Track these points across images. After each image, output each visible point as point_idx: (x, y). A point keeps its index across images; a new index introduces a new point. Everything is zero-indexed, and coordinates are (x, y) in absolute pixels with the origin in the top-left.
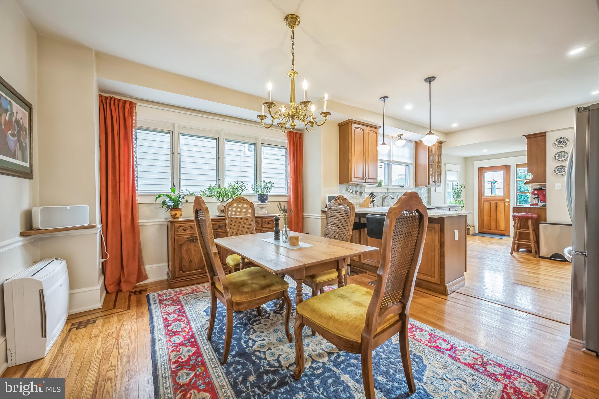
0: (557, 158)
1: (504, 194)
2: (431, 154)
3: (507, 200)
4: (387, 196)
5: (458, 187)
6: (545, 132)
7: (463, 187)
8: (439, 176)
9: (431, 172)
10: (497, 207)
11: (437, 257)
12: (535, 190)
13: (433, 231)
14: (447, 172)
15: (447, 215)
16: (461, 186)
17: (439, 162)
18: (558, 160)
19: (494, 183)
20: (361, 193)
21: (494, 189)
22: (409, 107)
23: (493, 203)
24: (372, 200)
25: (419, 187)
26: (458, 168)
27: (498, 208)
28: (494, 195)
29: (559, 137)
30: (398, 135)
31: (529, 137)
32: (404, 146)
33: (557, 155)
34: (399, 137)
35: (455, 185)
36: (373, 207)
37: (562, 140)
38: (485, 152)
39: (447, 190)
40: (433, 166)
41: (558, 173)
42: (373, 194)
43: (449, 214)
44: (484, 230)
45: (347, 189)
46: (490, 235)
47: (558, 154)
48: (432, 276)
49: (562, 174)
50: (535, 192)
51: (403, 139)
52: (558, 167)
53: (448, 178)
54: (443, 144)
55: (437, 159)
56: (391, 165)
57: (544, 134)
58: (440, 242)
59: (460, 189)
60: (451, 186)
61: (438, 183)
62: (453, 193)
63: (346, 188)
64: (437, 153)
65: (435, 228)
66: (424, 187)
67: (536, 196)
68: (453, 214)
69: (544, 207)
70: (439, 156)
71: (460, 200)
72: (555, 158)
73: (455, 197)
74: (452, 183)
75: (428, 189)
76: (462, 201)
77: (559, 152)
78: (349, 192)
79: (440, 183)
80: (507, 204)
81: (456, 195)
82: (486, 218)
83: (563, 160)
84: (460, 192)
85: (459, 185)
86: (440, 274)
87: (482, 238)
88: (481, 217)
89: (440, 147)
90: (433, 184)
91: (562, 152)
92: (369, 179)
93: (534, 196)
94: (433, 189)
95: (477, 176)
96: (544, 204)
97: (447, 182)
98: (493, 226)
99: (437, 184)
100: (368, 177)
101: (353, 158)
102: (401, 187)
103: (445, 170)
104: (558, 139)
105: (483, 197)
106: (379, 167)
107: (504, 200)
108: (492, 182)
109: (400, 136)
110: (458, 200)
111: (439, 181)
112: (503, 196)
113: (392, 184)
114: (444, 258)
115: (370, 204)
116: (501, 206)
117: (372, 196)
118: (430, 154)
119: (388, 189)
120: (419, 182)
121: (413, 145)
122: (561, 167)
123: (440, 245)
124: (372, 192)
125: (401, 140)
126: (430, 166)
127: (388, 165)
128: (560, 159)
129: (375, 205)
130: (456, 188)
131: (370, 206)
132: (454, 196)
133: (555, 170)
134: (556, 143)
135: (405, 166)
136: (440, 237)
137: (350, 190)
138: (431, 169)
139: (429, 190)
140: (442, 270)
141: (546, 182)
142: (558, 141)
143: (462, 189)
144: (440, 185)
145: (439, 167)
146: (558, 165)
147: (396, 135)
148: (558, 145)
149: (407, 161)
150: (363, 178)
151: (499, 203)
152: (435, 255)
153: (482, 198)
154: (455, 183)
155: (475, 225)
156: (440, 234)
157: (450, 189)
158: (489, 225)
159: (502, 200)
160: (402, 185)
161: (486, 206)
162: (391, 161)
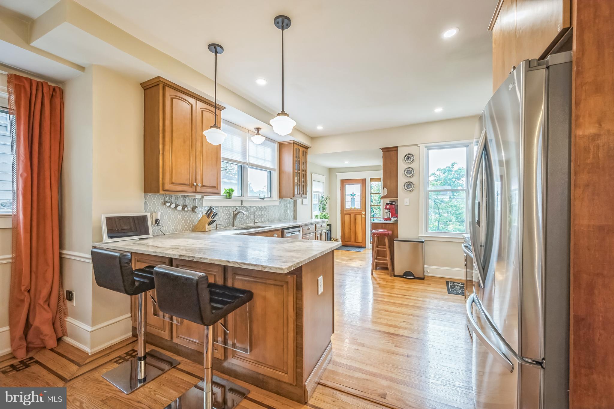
0: (406, 174)
1: (361, 207)
2: (297, 159)
3: (364, 213)
4: (239, 212)
5: (323, 199)
6: (397, 147)
7: (328, 199)
8: (305, 187)
9: (296, 181)
10: (355, 219)
11: (292, 335)
12: (387, 204)
13: (285, 287)
14: (314, 183)
15: (305, 260)
16: (326, 198)
17: (305, 171)
18: (407, 176)
19: (353, 196)
20: (194, 209)
21: (353, 201)
22: (261, 82)
23: (352, 215)
24: (210, 219)
25: (284, 199)
26: (323, 178)
27: (357, 221)
28: (353, 208)
29: (407, 153)
30: (255, 128)
31: (386, 150)
32: (262, 144)
33: (406, 171)
34: (256, 132)
35: (321, 197)
36: (216, 229)
37: (410, 156)
38: (347, 163)
39: (314, 202)
40: (298, 175)
41: (407, 189)
42: (212, 211)
43: (309, 258)
44: (345, 243)
45: (165, 203)
46: (351, 248)
47: (407, 169)
48: (283, 370)
49: (410, 190)
50: (388, 207)
51: (261, 135)
52: (407, 183)
53: (314, 189)
54: (309, 150)
55: (303, 167)
56: (247, 168)
57: (396, 149)
58: (296, 307)
59: (325, 201)
60: (317, 197)
61: (304, 194)
62: (319, 205)
63: (163, 201)
64: (303, 160)
65: (288, 282)
66: (289, 199)
67: (388, 211)
68: (316, 255)
69: (396, 223)
70: (305, 163)
71: (325, 213)
72: (405, 173)
73: (321, 210)
74: (318, 194)
75: (294, 201)
76: (327, 213)
77: (407, 168)
78: (170, 206)
79: (306, 195)
80: (363, 216)
81: (321, 208)
82: (347, 230)
83: (410, 176)
84: (325, 204)
85: (325, 197)
86: (296, 366)
87: (344, 252)
88: (343, 229)
89: (306, 152)
90: (299, 195)
91: (410, 168)
92: (202, 186)
93: (386, 211)
94: (299, 201)
95: (340, 188)
96: (395, 219)
97: (313, 193)
98: (353, 239)
99: (303, 196)
100: (202, 183)
101: (167, 148)
102: (261, 199)
103: (312, 180)
104: (407, 155)
105: (345, 210)
106: (222, 169)
107: (361, 213)
108: (352, 195)
109: (258, 129)
110: (324, 213)
111: (305, 193)
112: (361, 209)
113: (249, 195)
114: (302, 337)
115: (207, 226)
116: (359, 217)
117: (210, 213)
118: (295, 159)
119: (242, 201)
120: (284, 193)
121: (276, 146)
122: (408, 183)
123: (296, 313)
124: (211, 207)
125: (258, 136)
126: (295, 174)
127: (242, 168)
128: (408, 175)
129: (218, 226)
130: (321, 199)
131: (207, 230)
132: (320, 208)
133: (404, 186)
134: (405, 158)
135: (267, 172)
136: (296, 299)
137: (171, 203)
138: (296, 178)
139: (295, 203)
140: (298, 358)
141: (398, 198)
142: (406, 156)
143: (327, 201)
144: (306, 198)
145: (305, 176)
146: (407, 181)
147: (252, 128)
148: (407, 161)
149: (269, 165)
150: (191, 185)
151: (357, 215)
152: (288, 332)
153: (343, 211)
154: (321, 195)
155: (338, 238)
156: (296, 294)
157: (316, 201)
158: (349, 238)
159: (360, 213)
160: (262, 196)
161: (347, 218)
162: (246, 163)
